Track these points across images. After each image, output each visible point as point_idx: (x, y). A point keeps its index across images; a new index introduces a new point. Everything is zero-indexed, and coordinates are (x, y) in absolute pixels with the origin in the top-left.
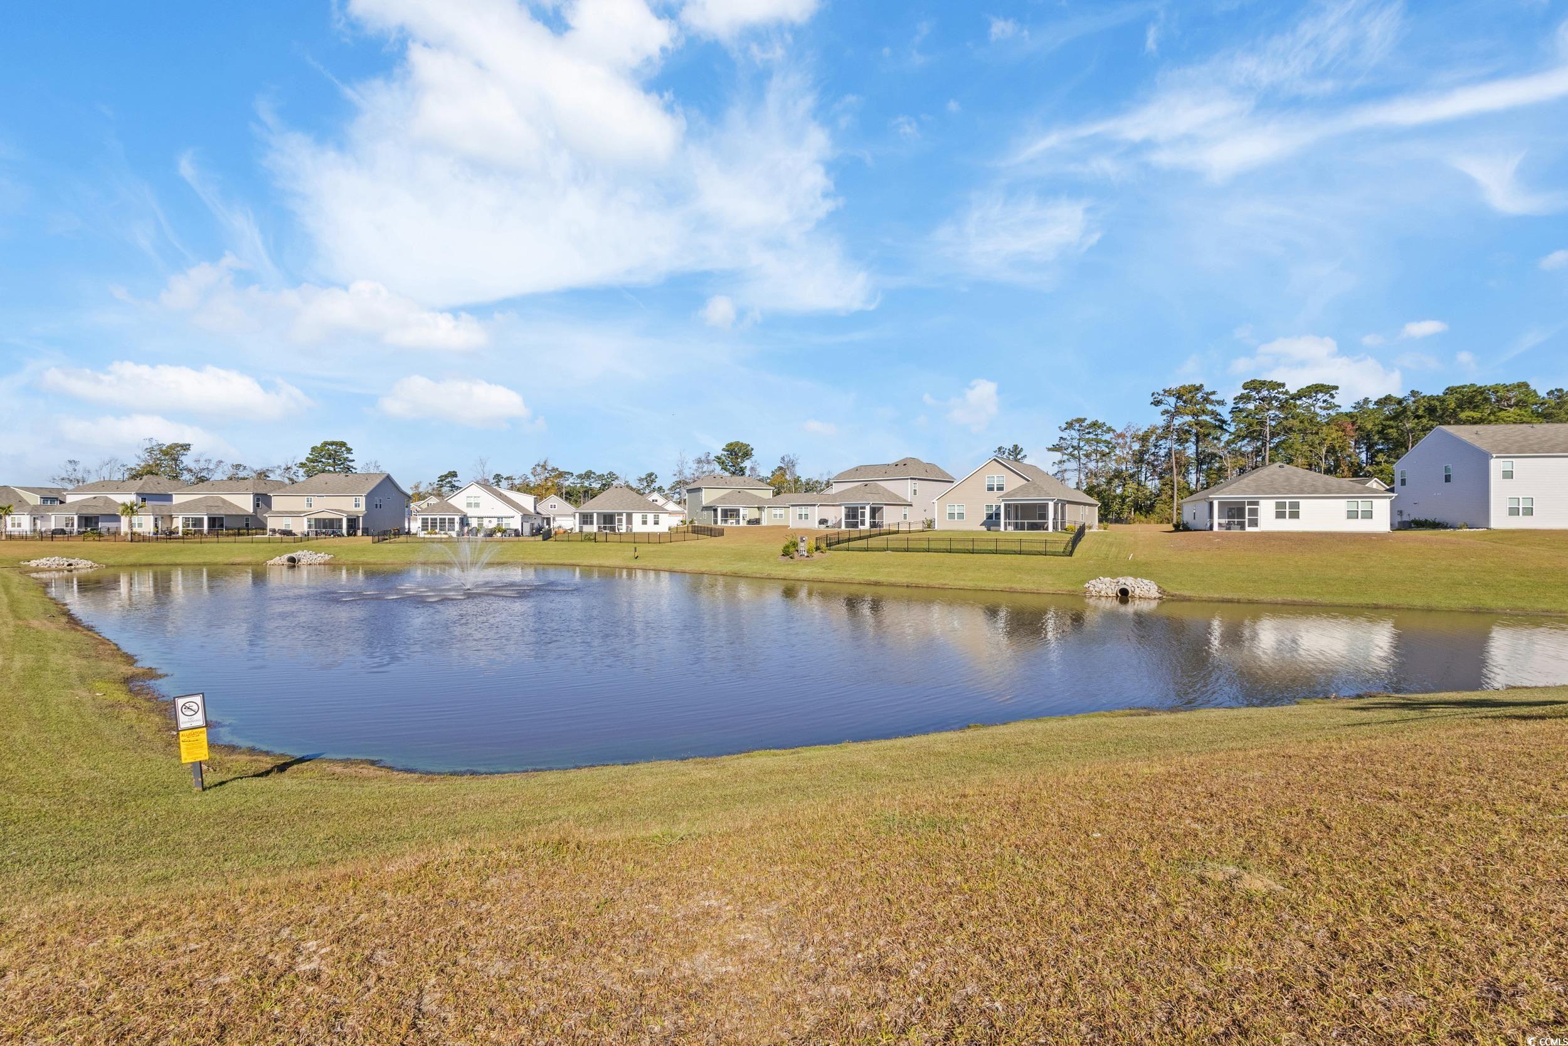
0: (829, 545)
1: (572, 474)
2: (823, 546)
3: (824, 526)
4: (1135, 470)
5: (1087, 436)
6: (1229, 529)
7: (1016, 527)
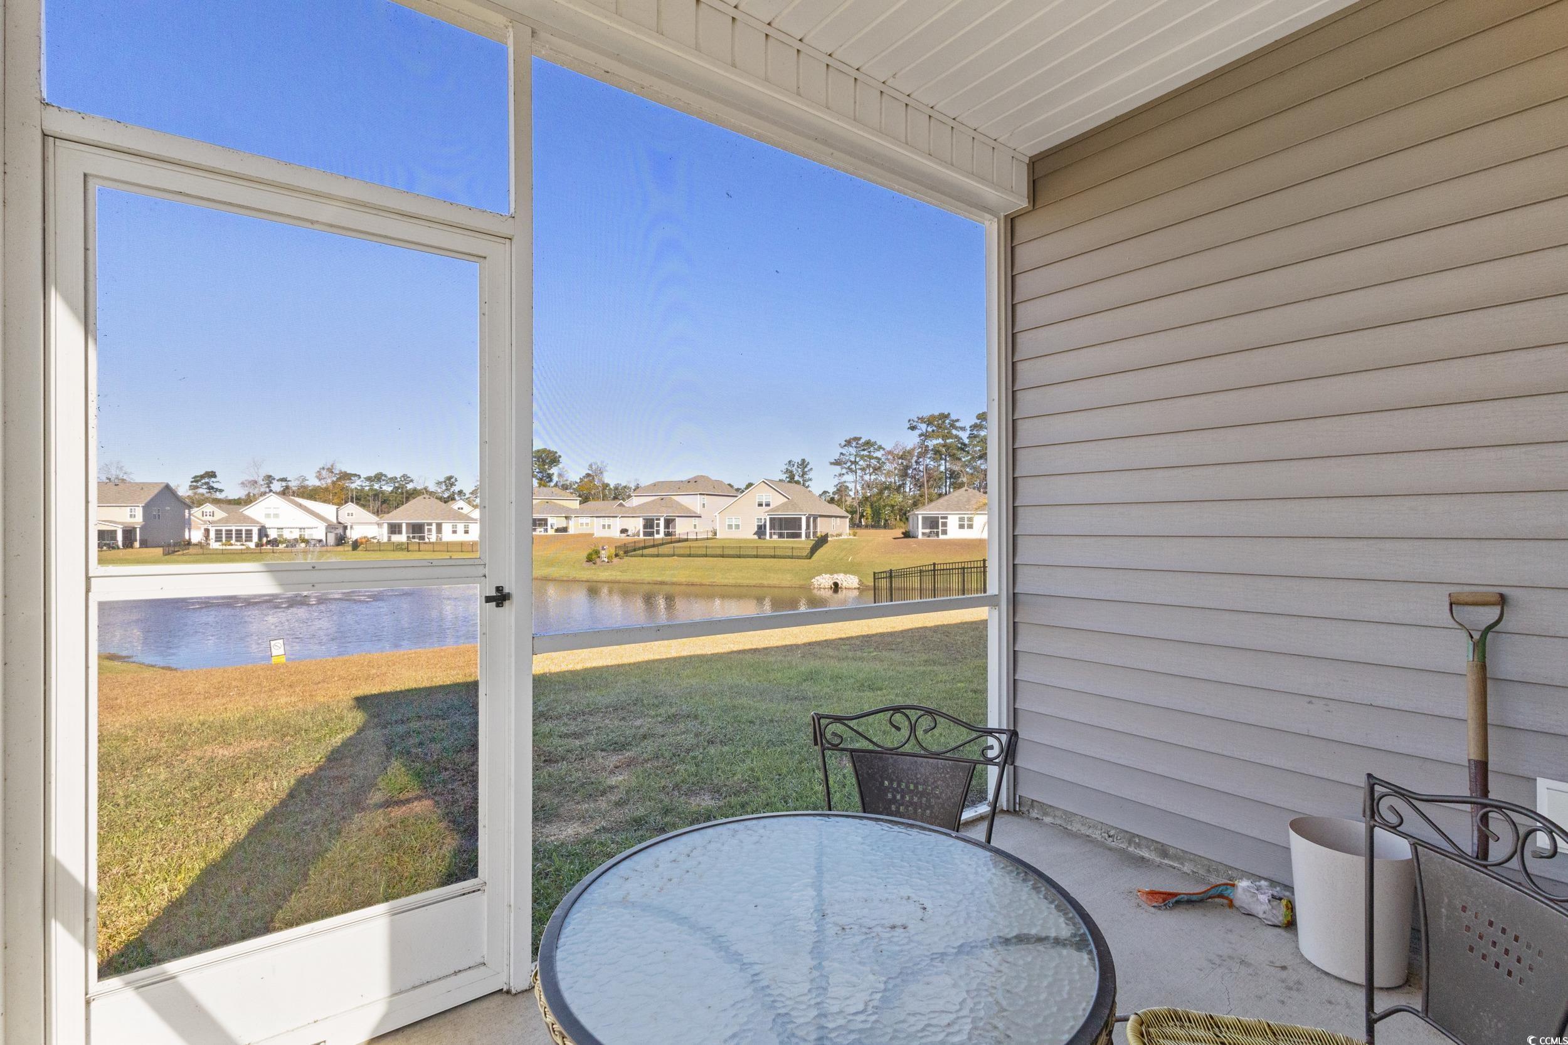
0: (626, 552)
1: (359, 477)
2: (621, 553)
3: (625, 535)
4: (901, 483)
5: (862, 453)
6: (929, 537)
7: (781, 536)
